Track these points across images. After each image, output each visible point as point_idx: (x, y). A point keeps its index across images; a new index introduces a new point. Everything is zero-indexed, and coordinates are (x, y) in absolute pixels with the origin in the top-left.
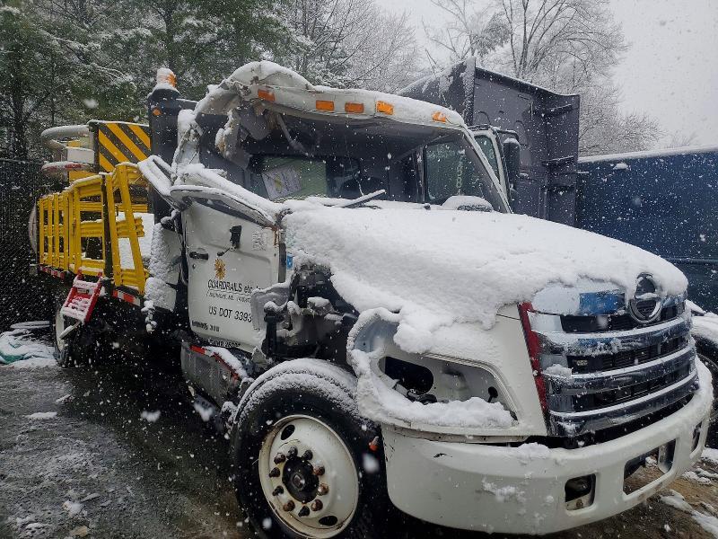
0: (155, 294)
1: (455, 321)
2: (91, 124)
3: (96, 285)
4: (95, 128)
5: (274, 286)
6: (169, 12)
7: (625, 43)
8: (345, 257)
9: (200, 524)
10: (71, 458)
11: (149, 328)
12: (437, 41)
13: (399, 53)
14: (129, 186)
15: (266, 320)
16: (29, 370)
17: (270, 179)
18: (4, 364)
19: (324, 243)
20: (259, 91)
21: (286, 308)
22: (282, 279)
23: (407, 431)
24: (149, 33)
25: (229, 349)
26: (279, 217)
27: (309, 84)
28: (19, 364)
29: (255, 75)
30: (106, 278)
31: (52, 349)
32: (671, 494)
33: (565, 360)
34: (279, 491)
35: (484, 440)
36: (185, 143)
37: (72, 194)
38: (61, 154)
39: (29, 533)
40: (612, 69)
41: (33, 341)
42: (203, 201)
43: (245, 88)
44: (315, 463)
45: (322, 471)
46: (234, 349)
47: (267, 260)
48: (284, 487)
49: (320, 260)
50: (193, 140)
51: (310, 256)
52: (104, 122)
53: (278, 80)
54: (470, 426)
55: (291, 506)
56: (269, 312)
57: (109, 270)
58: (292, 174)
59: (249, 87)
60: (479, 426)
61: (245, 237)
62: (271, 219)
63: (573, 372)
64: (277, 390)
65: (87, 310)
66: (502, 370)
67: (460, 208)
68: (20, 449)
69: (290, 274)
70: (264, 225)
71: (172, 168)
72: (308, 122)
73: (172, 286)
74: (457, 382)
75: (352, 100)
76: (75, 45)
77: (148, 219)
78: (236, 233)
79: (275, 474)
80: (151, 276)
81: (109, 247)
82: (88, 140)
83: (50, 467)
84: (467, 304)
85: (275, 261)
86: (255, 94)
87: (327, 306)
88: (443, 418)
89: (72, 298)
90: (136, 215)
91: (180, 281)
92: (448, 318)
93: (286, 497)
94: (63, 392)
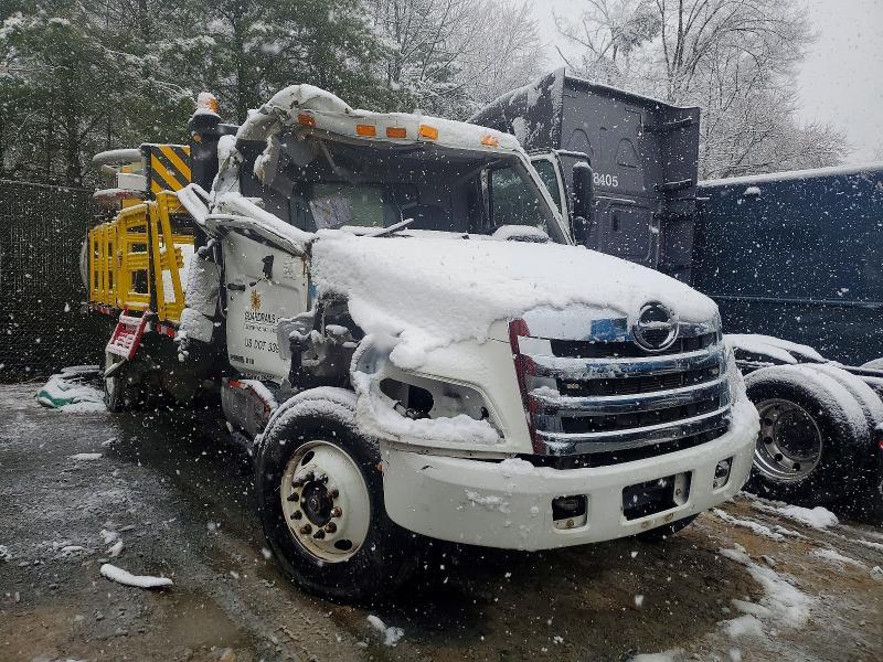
0: (191, 324)
1: (453, 341)
2: (143, 148)
3: (141, 320)
4: (148, 152)
5: (300, 315)
6: (238, 16)
7: (813, 32)
8: (361, 283)
9: (230, 556)
10: (111, 494)
11: (181, 357)
12: (571, 36)
13: (519, 53)
14: (170, 215)
15: (292, 349)
16: (77, 414)
17: (317, 207)
18: (52, 407)
19: (342, 271)
20: (300, 116)
21: (309, 338)
22: (309, 309)
23: (398, 445)
24: (211, 41)
25: (263, 382)
26: (309, 246)
27: (349, 107)
28: (67, 408)
29: (295, 99)
30: (151, 313)
31: (102, 394)
32: (734, 548)
33: (554, 382)
34: (297, 516)
35: (471, 455)
36: (225, 170)
37: (119, 223)
38: (112, 181)
39: (64, 555)
40: (797, 66)
41: (84, 385)
42: (240, 231)
43: (285, 113)
44: (330, 486)
45: (336, 494)
46: (269, 383)
47: (296, 290)
48: (302, 511)
49: (340, 289)
50: (232, 168)
51: (332, 285)
52: (157, 145)
53: (318, 105)
54: (455, 441)
55: (307, 530)
56: (294, 341)
57: (154, 304)
58: (342, 203)
59: (289, 111)
60: (463, 441)
61: (276, 267)
62: (300, 248)
63: (561, 394)
64: (298, 416)
65: (131, 346)
66: (490, 391)
67: (510, 238)
68: (62, 485)
69: (315, 302)
70: (294, 254)
71: (210, 196)
72: (352, 147)
73: (208, 317)
74: (454, 404)
75: (393, 124)
76: (131, 58)
77: (188, 251)
78: (269, 261)
79: (294, 498)
80: (187, 307)
81: (153, 279)
82: (140, 166)
83: (90, 501)
84: (462, 323)
85: (304, 291)
86: (295, 118)
87: (345, 334)
88: (429, 433)
89: (118, 335)
90: (176, 246)
91: (217, 311)
92: (444, 341)
93: (305, 520)
94: (110, 436)
